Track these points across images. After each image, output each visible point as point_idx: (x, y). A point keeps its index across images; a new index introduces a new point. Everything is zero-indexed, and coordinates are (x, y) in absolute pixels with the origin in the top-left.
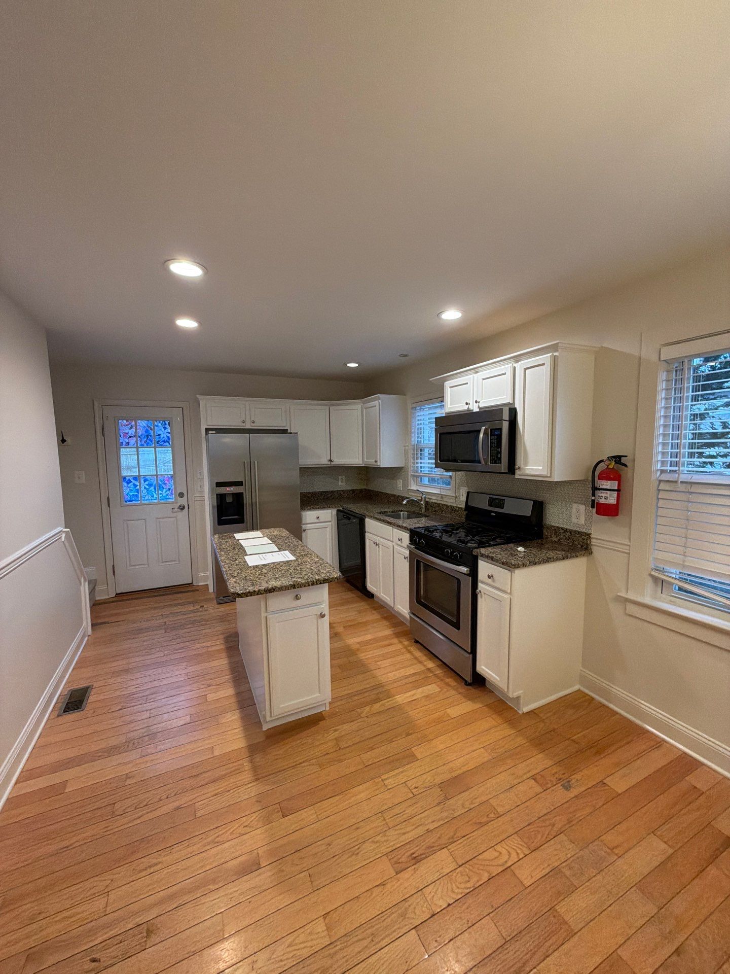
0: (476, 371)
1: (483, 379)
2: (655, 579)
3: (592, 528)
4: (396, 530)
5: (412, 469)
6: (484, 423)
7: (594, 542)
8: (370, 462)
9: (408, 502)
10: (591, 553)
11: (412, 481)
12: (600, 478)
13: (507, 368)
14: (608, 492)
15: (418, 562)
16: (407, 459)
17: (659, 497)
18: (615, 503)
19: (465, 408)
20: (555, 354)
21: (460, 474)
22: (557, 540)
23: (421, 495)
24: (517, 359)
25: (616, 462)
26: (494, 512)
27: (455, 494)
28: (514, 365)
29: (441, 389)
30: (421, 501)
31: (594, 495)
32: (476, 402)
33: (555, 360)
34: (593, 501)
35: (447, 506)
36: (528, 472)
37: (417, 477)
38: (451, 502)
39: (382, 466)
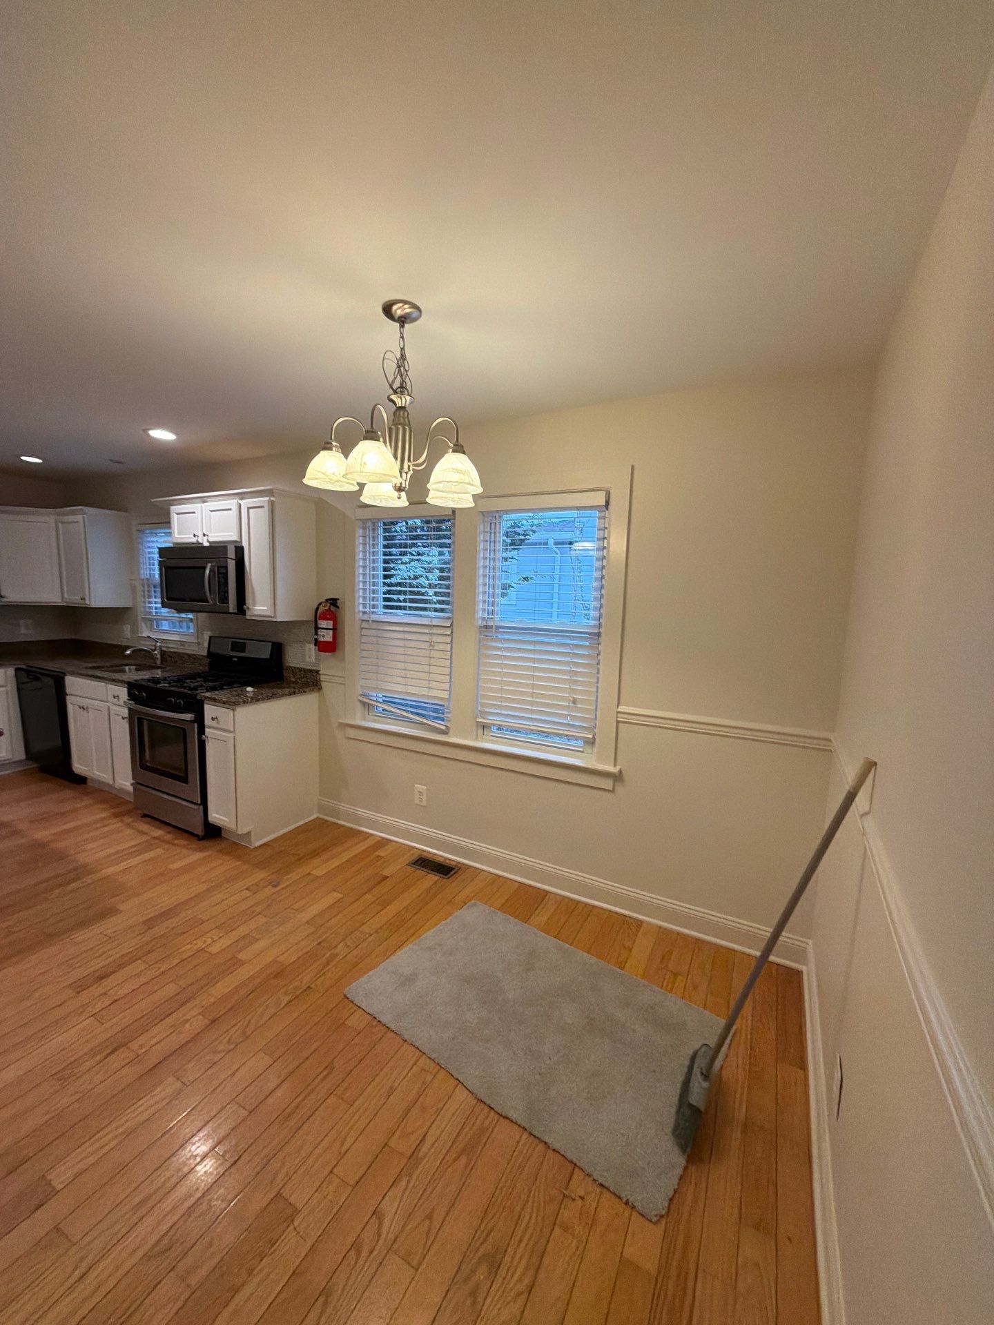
0: (203, 500)
1: (212, 511)
2: (364, 704)
3: (321, 666)
4: (111, 686)
5: (143, 609)
6: (209, 559)
7: (322, 678)
8: (73, 599)
9: (133, 652)
10: (320, 689)
11: (143, 625)
12: (321, 619)
13: (232, 503)
14: (325, 631)
15: (140, 721)
16: (134, 598)
17: (362, 634)
18: (331, 640)
19: (194, 540)
20: (272, 499)
21: (202, 616)
22: (294, 680)
23: (154, 644)
24: (242, 496)
25: (331, 604)
26: (235, 657)
27: (198, 639)
28: (240, 502)
29: (167, 514)
30: (154, 650)
31: (316, 634)
32: (204, 535)
33: (272, 504)
34: (316, 640)
35: (189, 655)
36: (256, 613)
37: (151, 620)
38: (194, 650)
39: (93, 606)
